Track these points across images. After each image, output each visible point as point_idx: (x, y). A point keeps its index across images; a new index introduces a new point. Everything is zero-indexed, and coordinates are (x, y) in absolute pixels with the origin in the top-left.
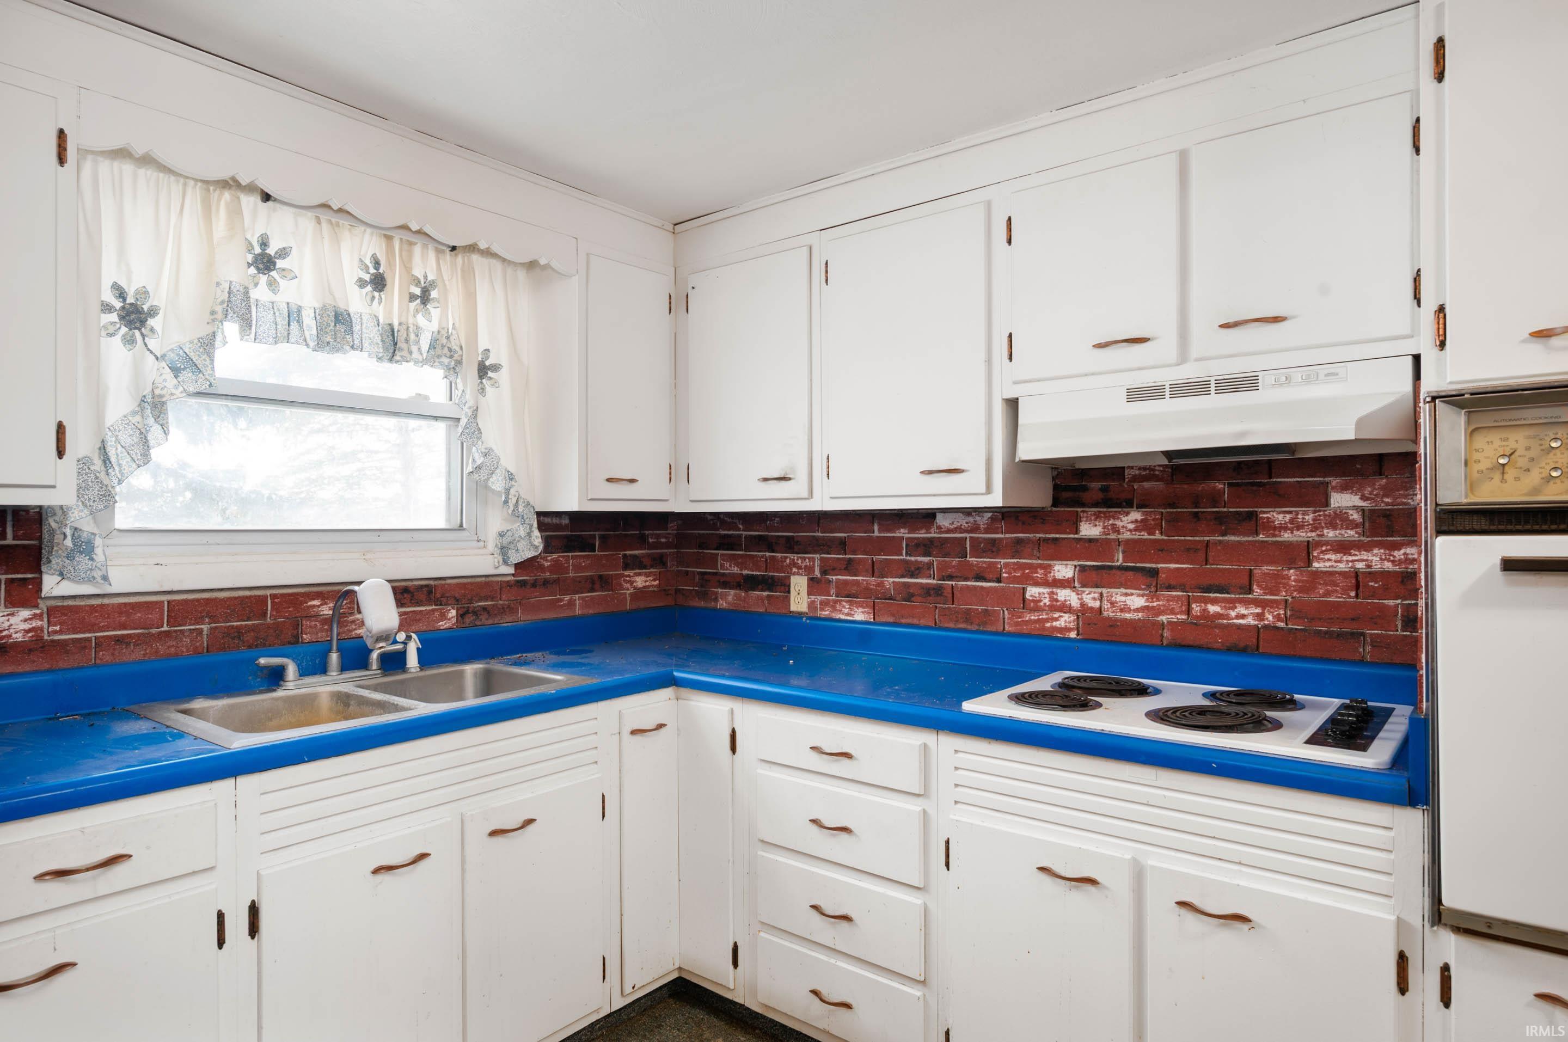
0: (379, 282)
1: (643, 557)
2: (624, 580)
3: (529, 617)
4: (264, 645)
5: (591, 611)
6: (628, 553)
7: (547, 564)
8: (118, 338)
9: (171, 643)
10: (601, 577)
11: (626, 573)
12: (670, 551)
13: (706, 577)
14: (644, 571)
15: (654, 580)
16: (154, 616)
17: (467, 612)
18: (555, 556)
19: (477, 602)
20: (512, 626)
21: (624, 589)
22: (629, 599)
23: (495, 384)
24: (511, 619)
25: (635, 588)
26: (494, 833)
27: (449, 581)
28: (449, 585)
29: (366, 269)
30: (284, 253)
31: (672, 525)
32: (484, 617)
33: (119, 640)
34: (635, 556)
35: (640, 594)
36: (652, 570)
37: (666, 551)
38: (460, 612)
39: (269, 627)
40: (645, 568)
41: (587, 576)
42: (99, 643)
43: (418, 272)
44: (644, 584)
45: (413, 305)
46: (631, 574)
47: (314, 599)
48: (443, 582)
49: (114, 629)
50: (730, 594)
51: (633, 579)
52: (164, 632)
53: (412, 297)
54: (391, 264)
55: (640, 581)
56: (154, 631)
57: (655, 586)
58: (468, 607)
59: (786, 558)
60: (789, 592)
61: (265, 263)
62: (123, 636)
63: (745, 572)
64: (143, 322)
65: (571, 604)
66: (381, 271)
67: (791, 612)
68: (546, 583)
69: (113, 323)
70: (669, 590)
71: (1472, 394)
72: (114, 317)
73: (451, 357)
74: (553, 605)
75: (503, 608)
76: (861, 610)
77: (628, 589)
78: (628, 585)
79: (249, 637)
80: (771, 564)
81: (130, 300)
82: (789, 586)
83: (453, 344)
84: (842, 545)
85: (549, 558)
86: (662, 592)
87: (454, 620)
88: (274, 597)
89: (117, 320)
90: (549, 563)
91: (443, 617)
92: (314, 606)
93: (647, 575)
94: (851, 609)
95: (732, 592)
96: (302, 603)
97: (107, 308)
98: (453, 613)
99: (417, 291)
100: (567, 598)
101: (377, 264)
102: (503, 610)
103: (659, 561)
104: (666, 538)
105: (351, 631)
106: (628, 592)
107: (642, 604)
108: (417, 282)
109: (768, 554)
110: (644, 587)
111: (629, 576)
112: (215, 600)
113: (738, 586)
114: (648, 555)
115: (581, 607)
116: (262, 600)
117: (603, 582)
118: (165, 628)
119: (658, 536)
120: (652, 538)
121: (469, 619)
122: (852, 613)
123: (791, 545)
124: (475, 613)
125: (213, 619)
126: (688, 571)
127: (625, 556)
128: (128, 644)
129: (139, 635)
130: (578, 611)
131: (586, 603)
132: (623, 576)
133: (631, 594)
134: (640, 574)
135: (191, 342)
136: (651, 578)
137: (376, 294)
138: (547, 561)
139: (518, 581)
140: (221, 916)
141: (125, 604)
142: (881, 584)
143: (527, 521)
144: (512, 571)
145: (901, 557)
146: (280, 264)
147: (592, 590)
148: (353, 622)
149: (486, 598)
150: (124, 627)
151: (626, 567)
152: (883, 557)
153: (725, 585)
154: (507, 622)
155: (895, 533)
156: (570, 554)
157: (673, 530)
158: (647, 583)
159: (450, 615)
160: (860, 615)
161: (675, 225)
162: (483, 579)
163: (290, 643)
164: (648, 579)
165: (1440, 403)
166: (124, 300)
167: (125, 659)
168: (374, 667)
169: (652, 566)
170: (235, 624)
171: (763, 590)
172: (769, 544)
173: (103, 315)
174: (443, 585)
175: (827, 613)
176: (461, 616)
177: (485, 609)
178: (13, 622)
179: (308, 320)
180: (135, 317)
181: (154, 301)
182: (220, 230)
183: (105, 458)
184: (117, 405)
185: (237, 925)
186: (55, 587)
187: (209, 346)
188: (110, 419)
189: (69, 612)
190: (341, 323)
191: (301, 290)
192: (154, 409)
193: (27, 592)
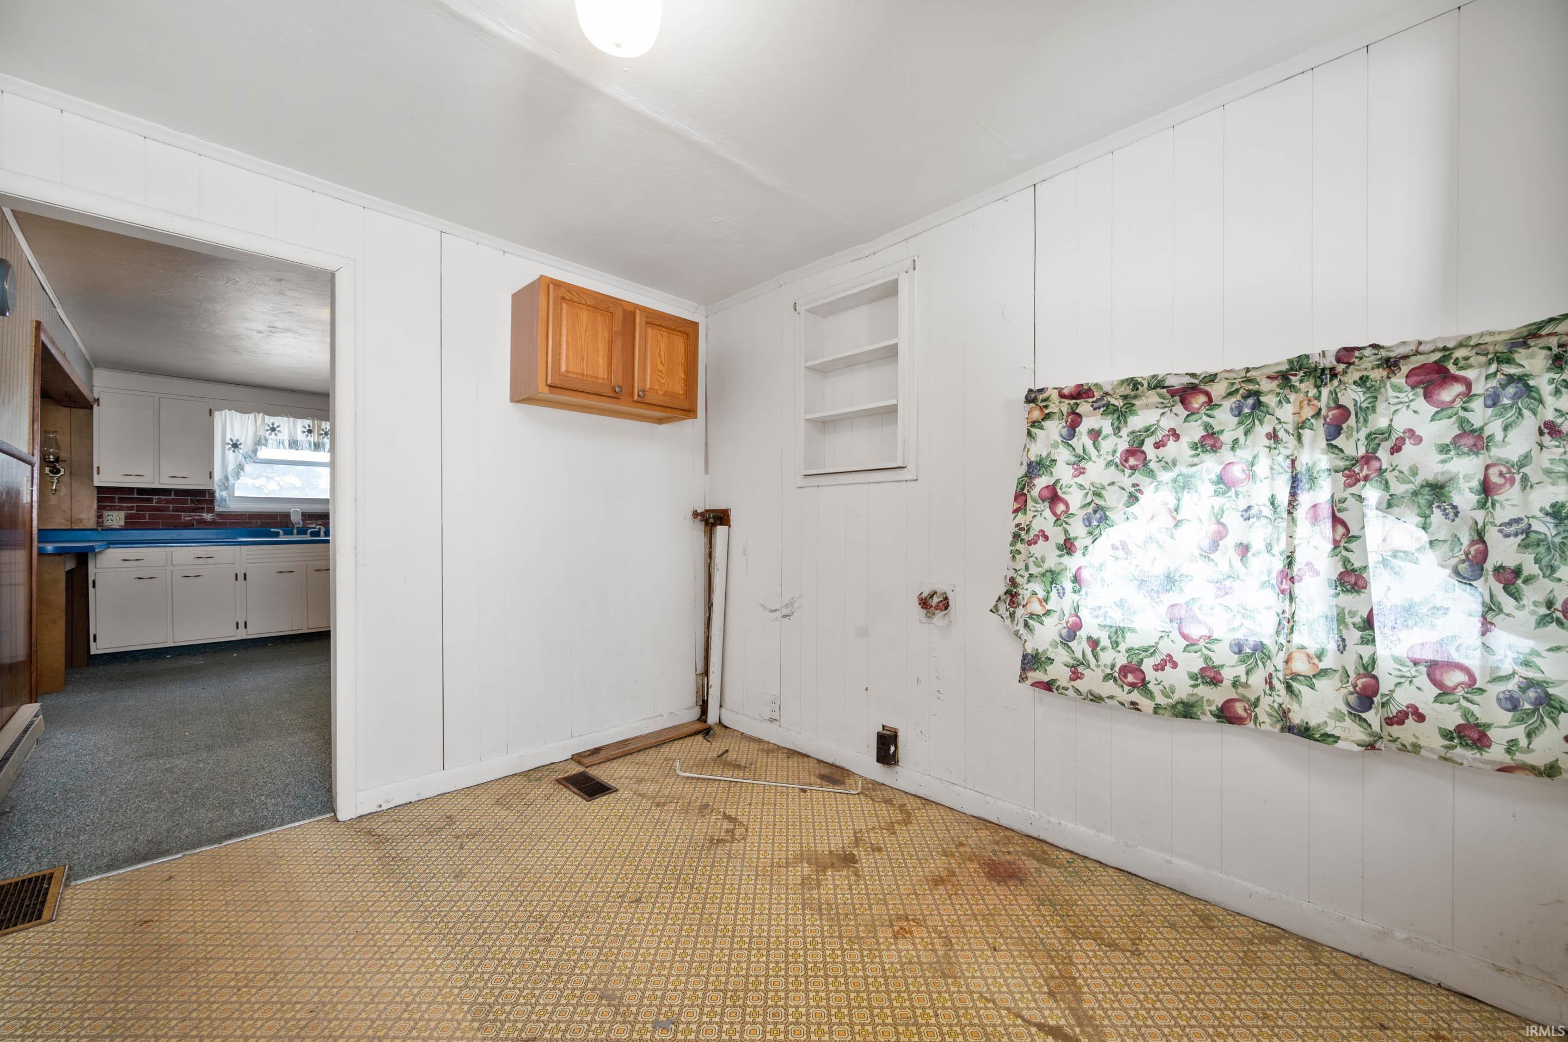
0: (310, 431)
4: (277, 527)
8: (232, 451)
16: (244, 517)
29: (305, 428)
30: (278, 426)
42: (230, 522)
49: (232, 518)
52: (248, 521)
56: (244, 521)
61: (273, 429)
64: (237, 447)
66: (311, 428)
79: (271, 524)
81: (234, 442)
89: (231, 447)
97: (229, 444)
101: (309, 426)
112: (262, 514)
125: (261, 519)
129: (240, 522)
135: (249, 451)
137: (309, 435)
140: (236, 574)
141: (236, 514)
146: (277, 429)
150: (236, 520)
163: (285, 527)
166: (232, 442)
173: (227, 445)
178: (208, 517)
179: (286, 443)
180: (235, 446)
181: (242, 441)
182: (259, 422)
183: (227, 479)
184: (231, 466)
185: (241, 577)
186: (217, 509)
187: (255, 452)
188: (230, 469)
189: (221, 515)
190: (294, 444)
191: (284, 435)
192: (241, 467)
193: (211, 510)
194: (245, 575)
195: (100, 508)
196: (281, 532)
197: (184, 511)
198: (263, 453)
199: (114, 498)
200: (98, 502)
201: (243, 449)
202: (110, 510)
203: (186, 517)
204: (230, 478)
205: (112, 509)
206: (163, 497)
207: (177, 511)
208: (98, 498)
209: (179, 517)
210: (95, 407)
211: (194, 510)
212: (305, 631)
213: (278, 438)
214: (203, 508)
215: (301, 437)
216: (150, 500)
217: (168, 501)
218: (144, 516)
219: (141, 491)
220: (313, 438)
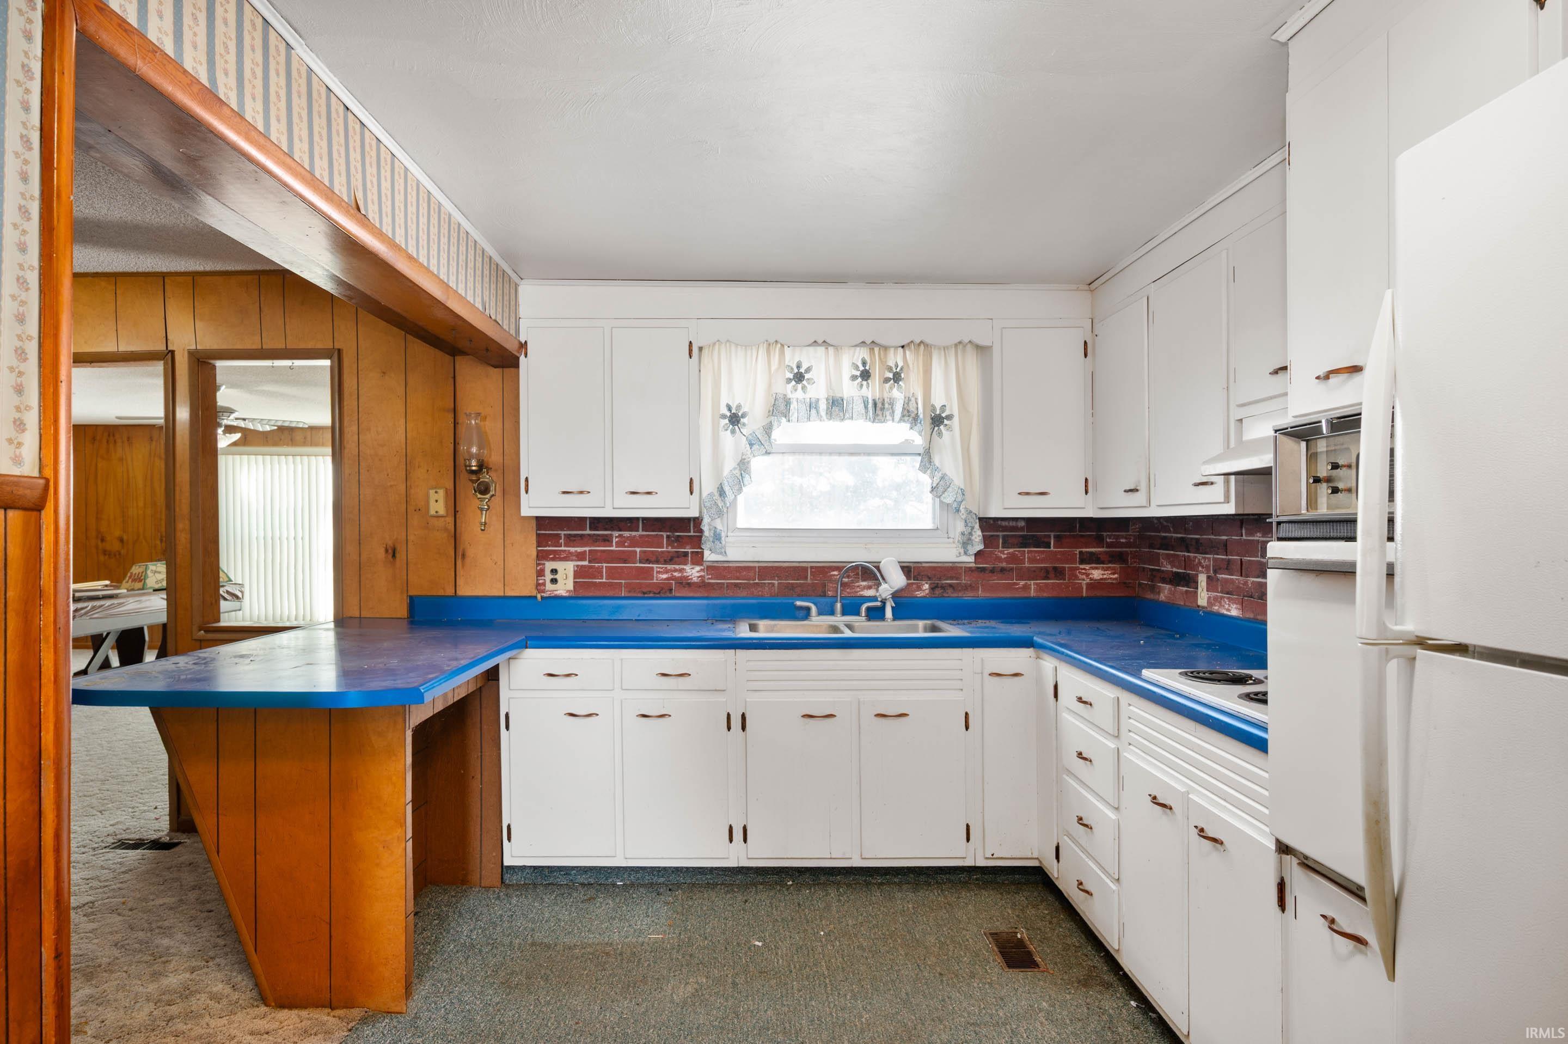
0: (866, 375)
1: (1100, 554)
2: (1079, 572)
3: (988, 595)
4: (807, 596)
5: (1045, 595)
6: (1084, 550)
7: (1003, 556)
8: (729, 431)
9: (759, 589)
10: (1055, 569)
11: (1082, 566)
12: (1131, 549)
13: (1154, 573)
14: (1102, 565)
15: (1114, 574)
16: (751, 574)
17: (937, 587)
18: (1011, 550)
19: (945, 580)
20: (972, 600)
21: (1080, 580)
22: (1085, 587)
23: (949, 428)
24: (972, 594)
25: (1091, 579)
26: (878, 715)
27: (924, 565)
28: (924, 567)
29: (857, 368)
30: (808, 370)
31: (1133, 527)
32: (950, 591)
33: (736, 585)
34: (1091, 553)
35: (1094, 585)
36: (1110, 565)
37: (1128, 549)
38: (932, 586)
39: (809, 585)
40: (1103, 563)
41: (1041, 567)
42: (729, 585)
43: (891, 363)
44: (1101, 577)
45: (887, 385)
46: (1087, 568)
47: (834, 571)
48: (920, 565)
49: (734, 579)
50: (1166, 589)
51: (1088, 572)
52: (757, 583)
53: (887, 380)
54: (873, 363)
55: (1097, 574)
56: (752, 582)
57: (1114, 579)
58: (938, 584)
59: (1196, 557)
60: (1197, 588)
61: (799, 377)
62: (738, 583)
63: (1175, 570)
64: (738, 422)
65: (1027, 588)
66: (867, 368)
67: (1198, 606)
68: (1003, 570)
69: (727, 424)
70: (1130, 583)
71: (1291, 428)
72: (727, 421)
73: (909, 416)
74: (1010, 587)
75: (966, 586)
76: (1235, 606)
77: (1084, 580)
78: (1084, 577)
79: (798, 590)
80: (1187, 563)
81: (734, 411)
82: (1197, 582)
83: (911, 407)
84: (1225, 547)
85: (1006, 552)
86: (1122, 584)
87: (927, 592)
88: (812, 567)
89: (728, 422)
90: (1005, 556)
91: (919, 588)
92: (834, 575)
93: (1103, 569)
94: (1229, 605)
95: (1168, 586)
96: (827, 573)
97: (724, 417)
98: (926, 586)
99: (891, 375)
100: (1022, 583)
101: (864, 363)
102: (966, 588)
103: (1119, 558)
104: (1126, 538)
105: (857, 592)
106: (1085, 582)
107: (1099, 593)
108: (890, 369)
109: (1186, 554)
110: (1101, 579)
111: (1084, 569)
112: (780, 567)
113: (1171, 582)
114: (1106, 553)
115: (1036, 590)
116: (805, 569)
117: (1058, 573)
118: (757, 581)
119: (1117, 537)
120: (1110, 539)
121: (938, 591)
122: (1230, 608)
123: (1199, 547)
124: (943, 587)
125: (780, 578)
126: (1144, 568)
127: (1080, 552)
128: (740, 588)
129: (745, 583)
130: (1033, 594)
131: (1039, 588)
132: (1078, 568)
133: (1087, 584)
134: (1097, 568)
135: (759, 429)
136: (1110, 572)
137: (865, 383)
138: (1004, 554)
139: (978, 568)
140: (729, 715)
141: (739, 567)
142: (1246, 583)
143: (969, 525)
144: (972, 559)
145: (1257, 559)
146: (807, 376)
147: (1047, 578)
148: (858, 586)
149: (952, 578)
150: (738, 579)
151: (1082, 562)
152: (1249, 558)
153: (1164, 581)
154: (968, 596)
155: (1254, 536)
156: (1026, 550)
157: (1134, 532)
158: (1105, 576)
159: (924, 588)
160: (1234, 612)
161: (1089, 284)
162: (951, 565)
163: (820, 596)
164: (1106, 572)
165: (1281, 435)
166: (731, 411)
167: (738, 595)
168: (863, 614)
169: (1110, 562)
170: (791, 582)
171: (1183, 586)
172: (1185, 545)
173: (721, 420)
174: (919, 567)
175: (1216, 608)
176: (933, 589)
177: (951, 586)
178: (693, 572)
179: (823, 406)
180: (735, 419)
181: (745, 409)
182: (775, 365)
183: (722, 492)
184: (729, 465)
185: (736, 722)
186: (709, 556)
187: (768, 429)
188: (726, 472)
189: (715, 569)
190: (836, 406)
191: (818, 390)
192: (743, 465)
193: (698, 558)
194: (743, 717)
195: (542, 556)
196: (814, 609)
197: (657, 562)
198: (783, 433)
199: (558, 536)
200: (539, 545)
201: (752, 424)
202: (553, 559)
203: (661, 574)
204: (727, 488)
205: (557, 557)
206: (626, 534)
207: (648, 561)
208: (538, 535)
209: (648, 573)
210: (522, 358)
211: (670, 559)
212: (857, 863)
213: (808, 396)
214: (686, 554)
215: (850, 390)
216: (607, 540)
217: (634, 542)
218: (599, 570)
219: (597, 523)
220: (873, 390)
